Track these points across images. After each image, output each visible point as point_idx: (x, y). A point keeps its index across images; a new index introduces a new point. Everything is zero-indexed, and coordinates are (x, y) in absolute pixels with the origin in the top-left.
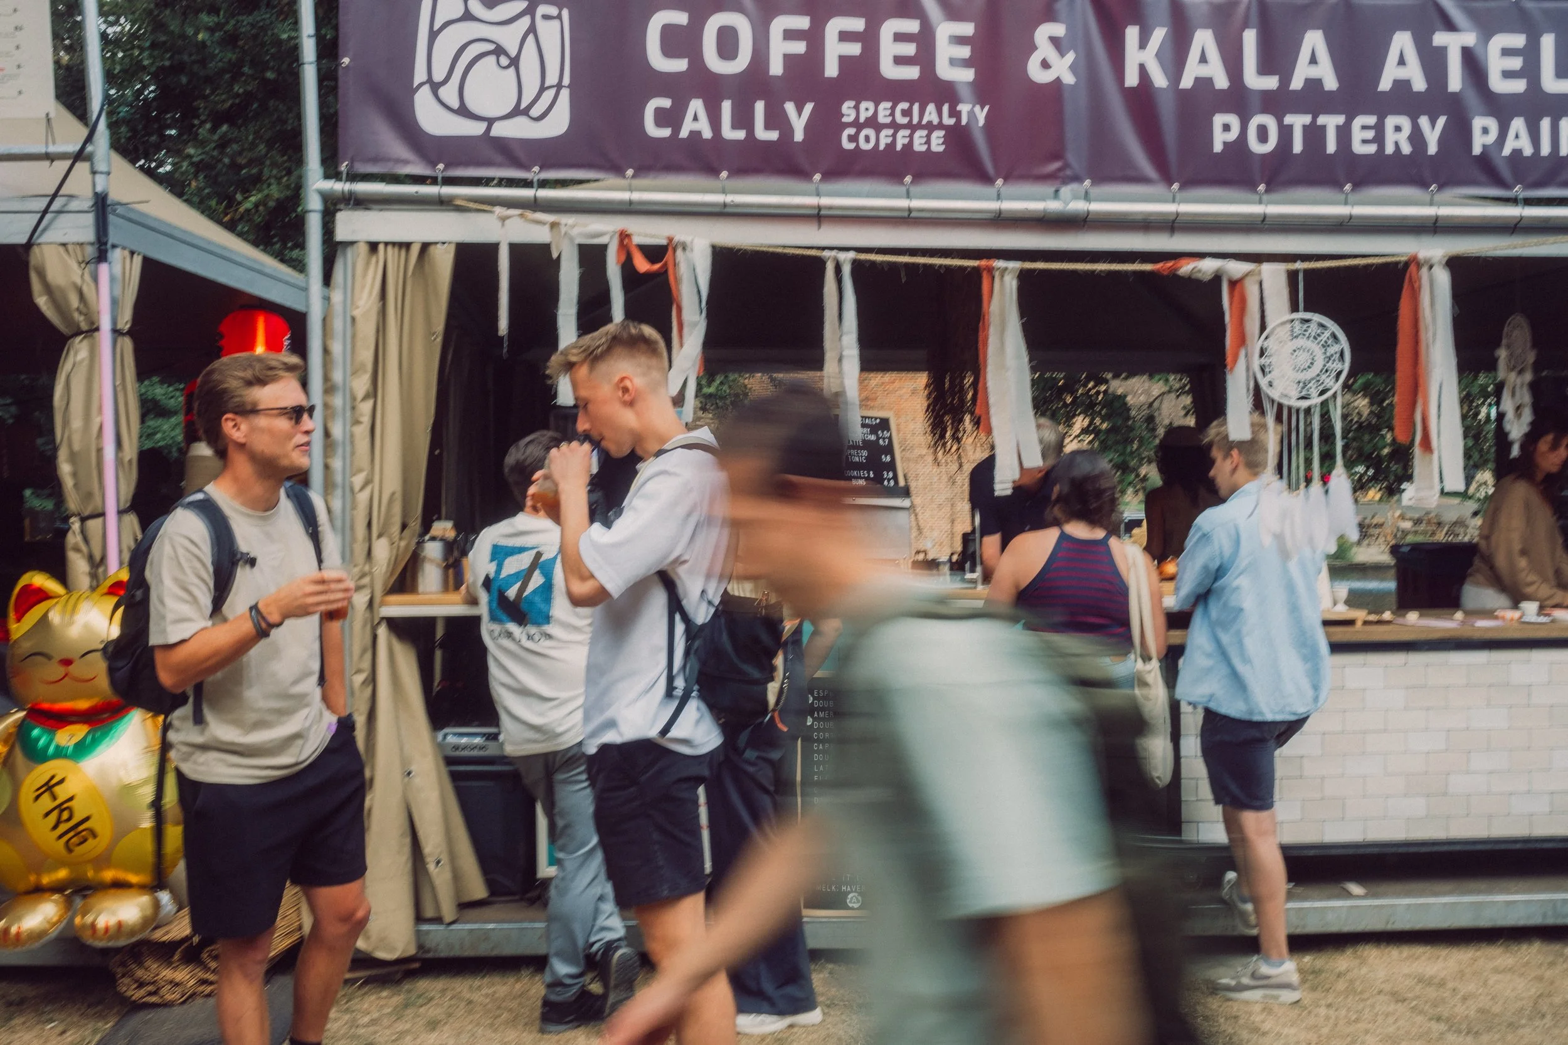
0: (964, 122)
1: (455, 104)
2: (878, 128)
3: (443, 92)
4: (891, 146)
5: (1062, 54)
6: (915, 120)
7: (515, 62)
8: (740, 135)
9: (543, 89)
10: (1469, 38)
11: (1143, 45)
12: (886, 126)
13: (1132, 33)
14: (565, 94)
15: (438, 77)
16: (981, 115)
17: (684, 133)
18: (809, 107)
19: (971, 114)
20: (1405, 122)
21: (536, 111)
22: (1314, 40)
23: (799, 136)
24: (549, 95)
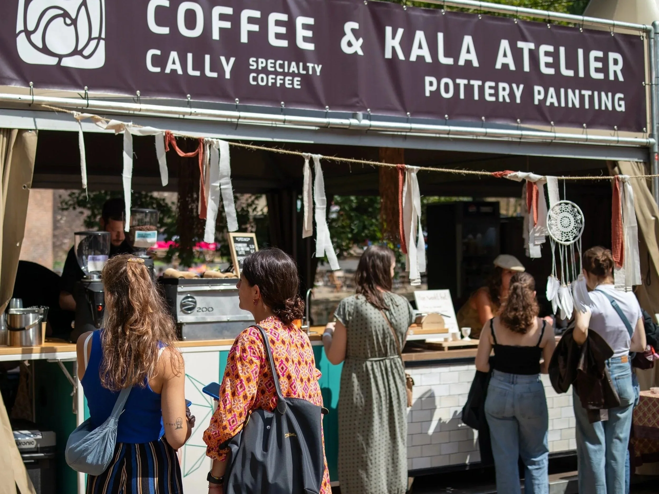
0: (311, 72)
1: (40, 45)
2: (267, 73)
3: (33, 37)
4: (274, 84)
5: (357, 39)
6: (286, 70)
7: (74, 22)
8: (197, 73)
9: (90, 39)
10: (532, 46)
11: (393, 37)
12: (272, 73)
13: (389, 30)
14: (102, 43)
15: (31, 27)
16: (318, 69)
17: (168, 71)
18: (232, 60)
19: (314, 68)
20: (506, 86)
21: (86, 53)
22: (468, 40)
23: (228, 76)
24: (94, 43)
